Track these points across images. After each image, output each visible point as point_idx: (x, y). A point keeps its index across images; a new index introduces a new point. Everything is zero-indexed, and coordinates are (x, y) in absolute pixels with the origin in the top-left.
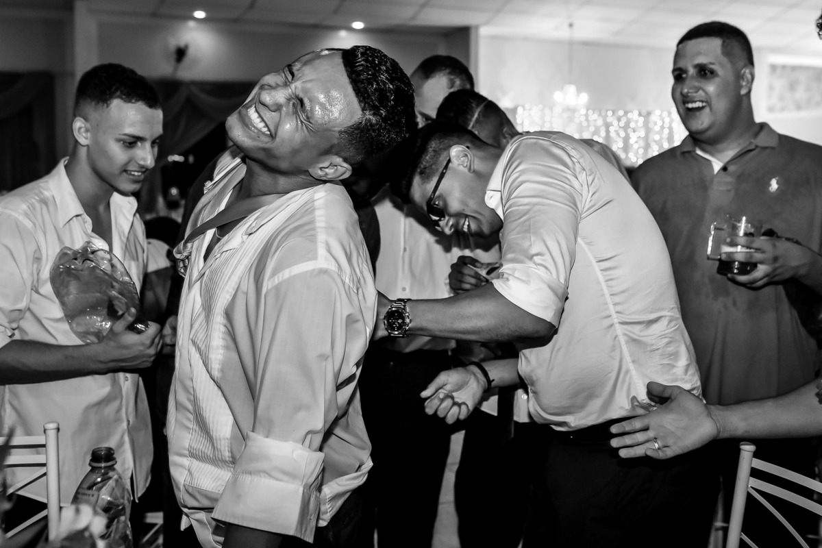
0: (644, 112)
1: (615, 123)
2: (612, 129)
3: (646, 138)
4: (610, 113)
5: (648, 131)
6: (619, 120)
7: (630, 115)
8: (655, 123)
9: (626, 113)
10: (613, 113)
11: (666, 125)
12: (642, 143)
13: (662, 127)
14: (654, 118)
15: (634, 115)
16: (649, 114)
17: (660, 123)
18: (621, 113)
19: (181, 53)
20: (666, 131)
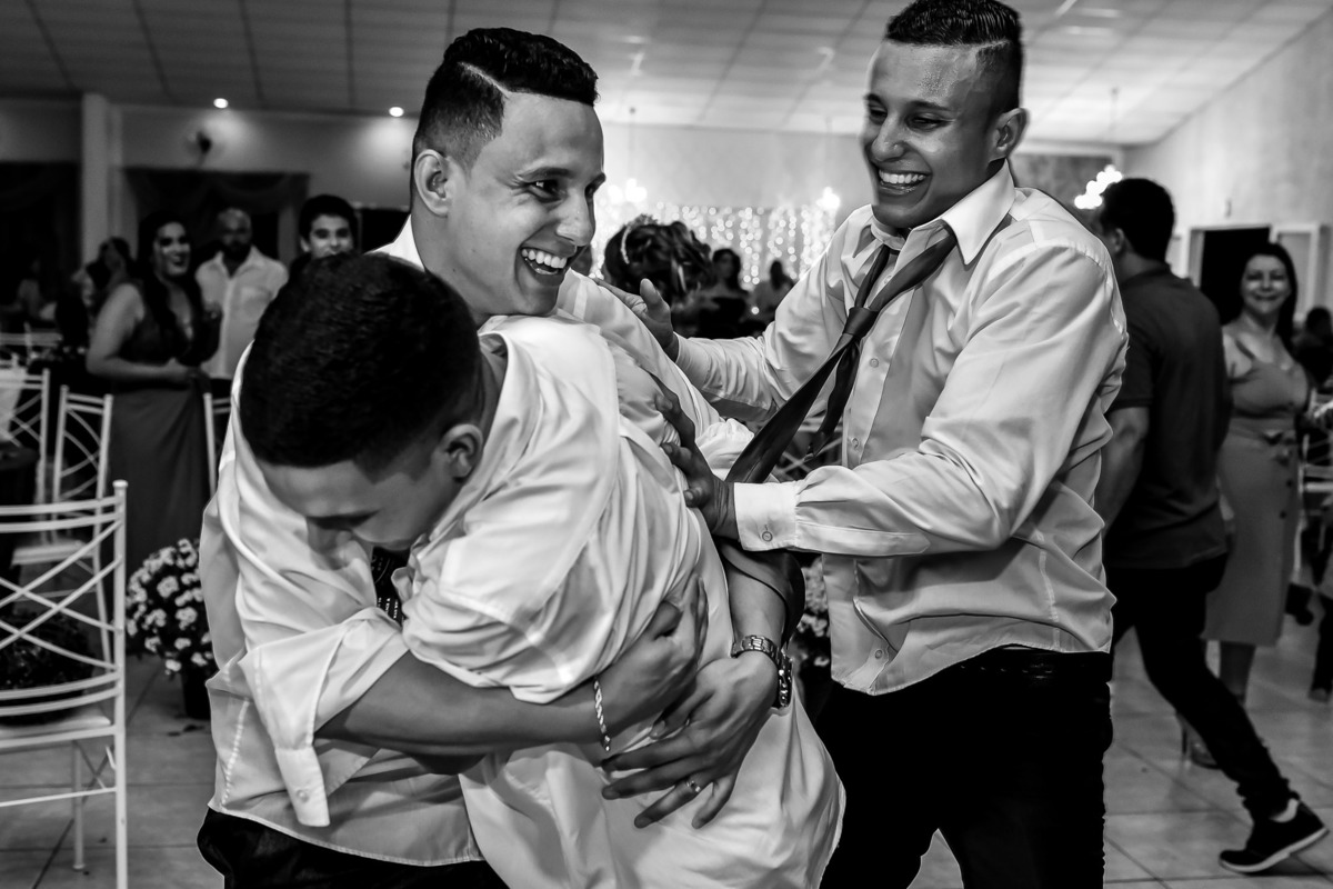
0: (760, 210)
1: (720, 222)
2: (713, 229)
3: (764, 241)
4: (713, 211)
5: (766, 233)
6: (726, 219)
7: (741, 214)
8: (777, 224)
9: (735, 211)
10: (718, 210)
11: (793, 226)
12: (758, 247)
13: (787, 228)
14: (774, 217)
15: (747, 214)
16: (768, 212)
17: (782, 224)
18: (727, 211)
19: (205, 144)
20: (792, 234)
